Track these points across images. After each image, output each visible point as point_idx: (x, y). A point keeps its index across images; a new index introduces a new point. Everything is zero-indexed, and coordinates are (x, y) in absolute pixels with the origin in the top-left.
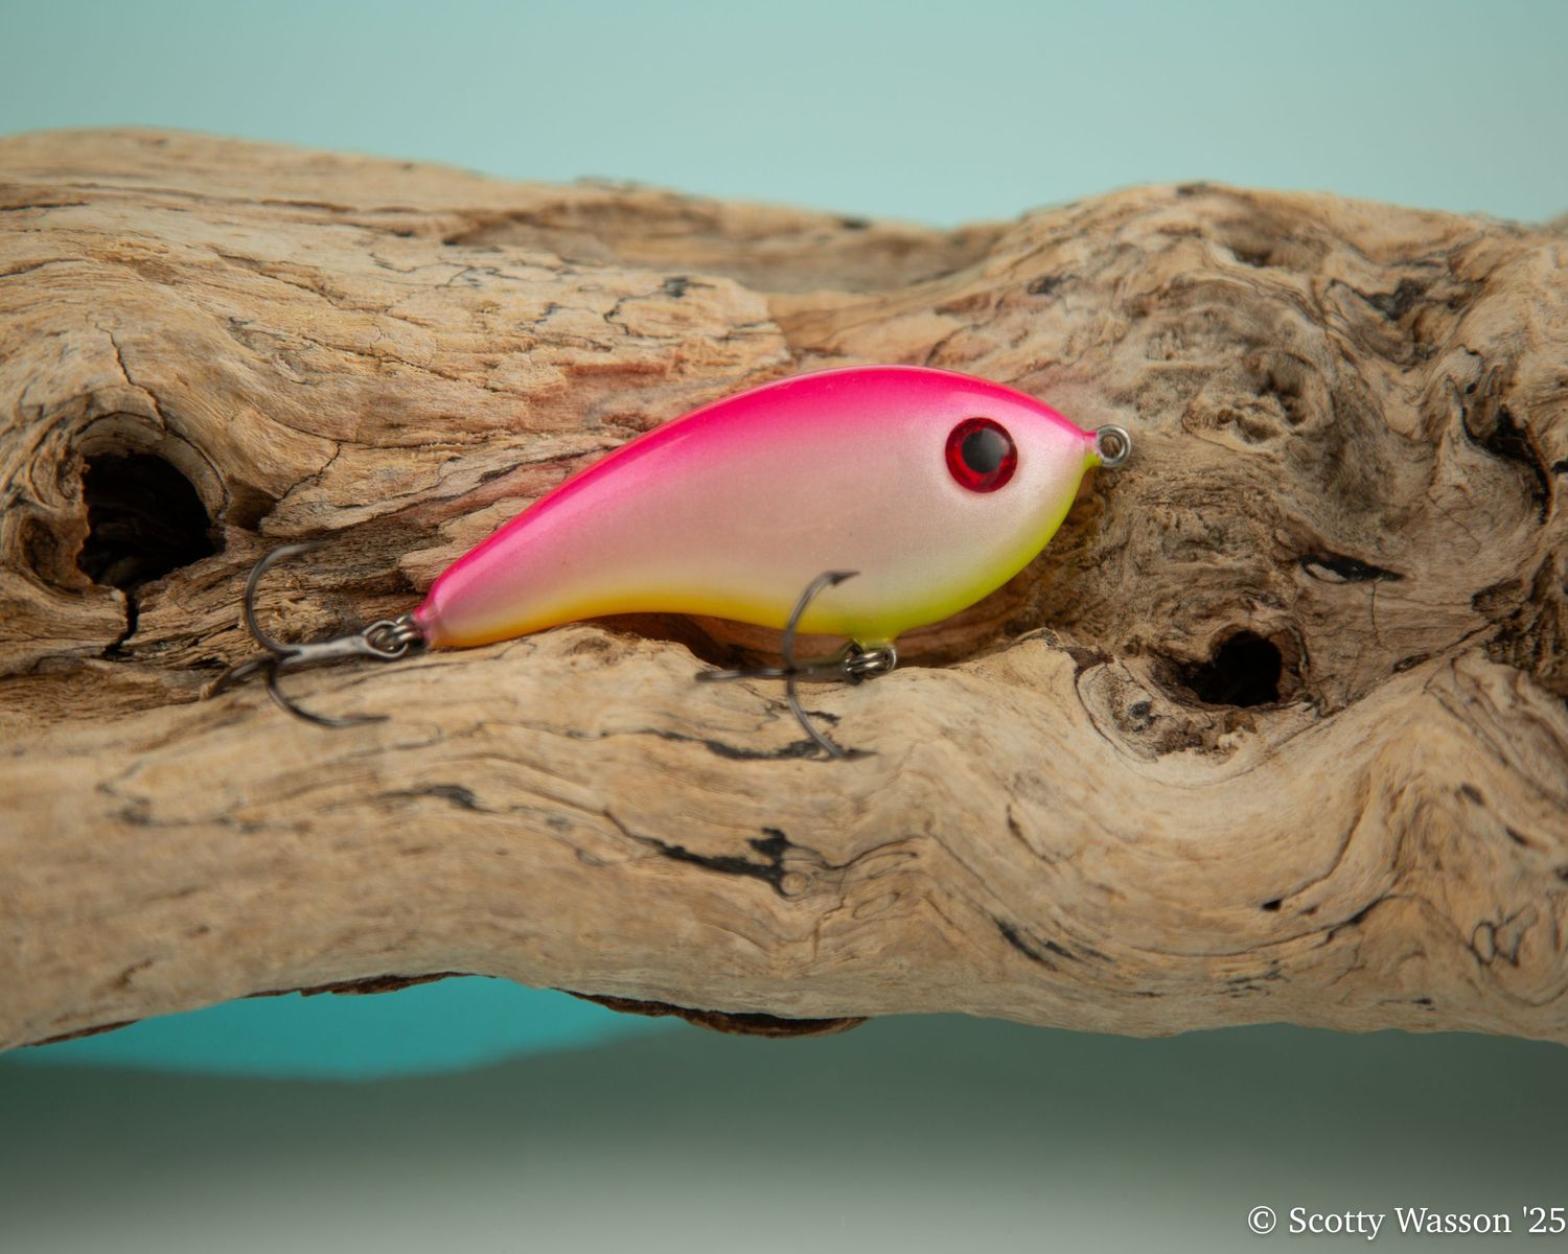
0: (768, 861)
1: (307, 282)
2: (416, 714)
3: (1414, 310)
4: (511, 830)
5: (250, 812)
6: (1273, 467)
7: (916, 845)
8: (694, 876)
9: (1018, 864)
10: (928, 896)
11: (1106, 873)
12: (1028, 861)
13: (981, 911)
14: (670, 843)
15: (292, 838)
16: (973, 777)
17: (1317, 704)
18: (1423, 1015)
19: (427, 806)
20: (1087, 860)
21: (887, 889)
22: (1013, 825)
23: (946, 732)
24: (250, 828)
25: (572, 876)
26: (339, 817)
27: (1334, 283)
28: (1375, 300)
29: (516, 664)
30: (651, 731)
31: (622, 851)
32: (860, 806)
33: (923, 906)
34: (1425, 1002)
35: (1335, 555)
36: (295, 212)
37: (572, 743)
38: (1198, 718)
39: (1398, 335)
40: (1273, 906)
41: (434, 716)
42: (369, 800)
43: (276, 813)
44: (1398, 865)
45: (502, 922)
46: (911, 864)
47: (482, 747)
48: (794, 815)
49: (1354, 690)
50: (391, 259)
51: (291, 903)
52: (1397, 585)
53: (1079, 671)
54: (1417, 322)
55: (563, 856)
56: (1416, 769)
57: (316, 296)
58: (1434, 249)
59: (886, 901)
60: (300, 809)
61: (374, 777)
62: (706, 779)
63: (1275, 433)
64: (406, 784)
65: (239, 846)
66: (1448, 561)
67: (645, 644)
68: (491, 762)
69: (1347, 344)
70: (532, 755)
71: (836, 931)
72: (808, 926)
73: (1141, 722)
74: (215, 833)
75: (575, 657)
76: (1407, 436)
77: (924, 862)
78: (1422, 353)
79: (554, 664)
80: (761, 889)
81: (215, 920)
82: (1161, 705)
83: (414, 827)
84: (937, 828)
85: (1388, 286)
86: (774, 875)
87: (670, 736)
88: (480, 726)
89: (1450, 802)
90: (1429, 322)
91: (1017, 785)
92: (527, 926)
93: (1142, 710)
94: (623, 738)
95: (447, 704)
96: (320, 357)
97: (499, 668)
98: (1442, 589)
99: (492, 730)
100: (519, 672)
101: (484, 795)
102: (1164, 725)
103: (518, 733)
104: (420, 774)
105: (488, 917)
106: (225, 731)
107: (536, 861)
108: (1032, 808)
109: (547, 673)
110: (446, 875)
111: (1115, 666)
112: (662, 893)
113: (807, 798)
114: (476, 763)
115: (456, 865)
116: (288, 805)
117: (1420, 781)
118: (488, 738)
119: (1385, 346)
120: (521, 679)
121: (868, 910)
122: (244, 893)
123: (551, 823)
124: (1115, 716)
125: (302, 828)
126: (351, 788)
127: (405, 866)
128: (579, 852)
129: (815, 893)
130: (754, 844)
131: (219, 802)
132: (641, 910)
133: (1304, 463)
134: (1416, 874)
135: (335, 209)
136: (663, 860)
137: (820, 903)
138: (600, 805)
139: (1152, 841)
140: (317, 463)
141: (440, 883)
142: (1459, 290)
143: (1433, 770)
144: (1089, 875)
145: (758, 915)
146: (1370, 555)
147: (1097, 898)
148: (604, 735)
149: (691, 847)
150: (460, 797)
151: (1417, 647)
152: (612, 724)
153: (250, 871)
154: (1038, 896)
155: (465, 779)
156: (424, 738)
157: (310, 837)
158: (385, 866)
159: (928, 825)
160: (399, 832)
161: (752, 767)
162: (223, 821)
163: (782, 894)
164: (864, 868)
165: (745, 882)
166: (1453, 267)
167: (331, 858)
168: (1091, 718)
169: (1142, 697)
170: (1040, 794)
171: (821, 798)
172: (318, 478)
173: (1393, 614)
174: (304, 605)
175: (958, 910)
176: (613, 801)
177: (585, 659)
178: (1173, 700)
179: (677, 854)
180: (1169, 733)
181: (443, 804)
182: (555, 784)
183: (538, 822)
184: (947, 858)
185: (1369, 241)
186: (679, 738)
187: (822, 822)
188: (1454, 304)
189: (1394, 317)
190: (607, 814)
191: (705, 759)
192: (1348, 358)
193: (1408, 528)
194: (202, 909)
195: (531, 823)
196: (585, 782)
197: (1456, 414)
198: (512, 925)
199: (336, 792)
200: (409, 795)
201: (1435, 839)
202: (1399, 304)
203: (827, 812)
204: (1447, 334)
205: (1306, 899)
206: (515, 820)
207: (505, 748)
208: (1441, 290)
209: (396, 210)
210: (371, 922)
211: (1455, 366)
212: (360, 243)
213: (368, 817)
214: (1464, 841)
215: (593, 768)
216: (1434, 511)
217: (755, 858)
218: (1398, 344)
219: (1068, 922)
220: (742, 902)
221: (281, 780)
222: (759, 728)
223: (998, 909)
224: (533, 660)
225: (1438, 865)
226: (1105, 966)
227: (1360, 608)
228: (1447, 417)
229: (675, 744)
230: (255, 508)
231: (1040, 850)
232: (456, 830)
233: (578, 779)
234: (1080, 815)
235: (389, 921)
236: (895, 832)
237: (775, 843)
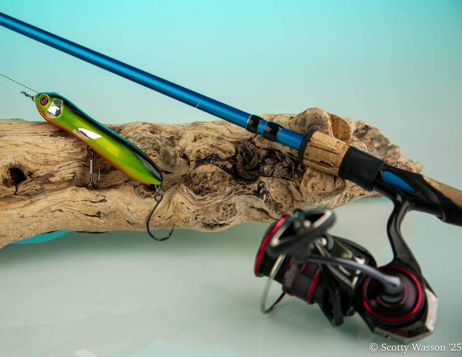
0: (98, 215)
1: (35, 145)
2: (54, 201)
3: (173, 140)
4: (67, 214)
5: (36, 215)
6: (156, 160)
7: (116, 212)
8: (90, 217)
9: (129, 214)
10: (118, 218)
11: (140, 214)
12: (130, 213)
13: (125, 219)
14: (86, 214)
15: (41, 217)
16: (123, 203)
17: (163, 190)
18: (178, 228)
19: (57, 212)
20: (137, 213)
21: (113, 217)
22: (128, 209)
23: (119, 198)
24: (36, 217)
25: (75, 219)
26: (46, 214)
27: (163, 136)
28: (168, 139)
29: (66, 193)
30: (83, 200)
31: (80, 215)
32: (109, 208)
33: (117, 219)
34: (178, 226)
35: (164, 171)
36: (31, 134)
37: (73, 203)
38: (149, 193)
39: (171, 143)
40: (160, 217)
41: (57, 201)
42: (50, 212)
43: (39, 215)
44: (174, 212)
45: (66, 225)
46: (116, 214)
47: (63, 204)
48: (101, 209)
49: (168, 188)
50: (44, 140)
51: (41, 225)
52: (172, 174)
53: (135, 189)
54: (173, 141)
55: (74, 217)
56: (176, 200)
57: (36, 147)
58: (175, 132)
59: (112, 219)
60: (42, 214)
61: (50, 209)
62: (90, 206)
63: (156, 156)
64: (54, 210)
65: (35, 219)
66: (178, 172)
67: (81, 188)
68: (64, 206)
69: (165, 144)
70: (69, 205)
71: (107, 223)
72: (103, 222)
73: (142, 194)
74: (32, 218)
75: (73, 191)
76: (173, 156)
77: (117, 214)
78: (174, 145)
79: (70, 192)
80: (98, 218)
81: (32, 228)
82: (145, 192)
83: (56, 215)
84: (119, 210)
85: (170, 137)
86: (99, 217)
87: (86, 201)
88: (62, 201)
89: (180, 204)
90: (174, 141)
91: (128, 204)
92: (69, 225)
93: (142, 193)
94: (80, 201)
95: (58, 199)
96: (38, 155)
97: (64, 193)
98: (178, 175)
99: (63, 202)
100: (66, 194)
101: (64, 210)
102: (145, 194)
103: (67, 202)
104: (56, 208)
105: (65, 225)
106: (32, 205)
107: (70, 218)
108: (130, 207)
109: (70, 194)
110: (60, 220)
111: (139, 187)
112: (86, 220)
113: (103, 207)
114: (62, 206)
115: (61, 219)
116: (40, 213)
117: (177, 202)
118: (63, 203)
119: (169, 144)
120: (67, 195)
121: (111, 220)
122: (36, 224)
123: (72, 213)
124: (139, 193)
125: (42, 216)
126: (47, 211)
127: (55, 219)
128: (75, 216)
129: (104, 218)
130: (97, 213)
131: (32, 214)
132: (83, 222)
133: (160, 159)
134: (176, 212)
135: (36, 133)
136: (86, 216)
137: (105, 219)
138: (78, 210)
139: (145, 210)
140: (38, 168)
141: (59, 221)
142: (178, 138)
143: (178, 200)
144: (138, 215)
145: (97, 222)
146: (169, 170)
147: (139, 217)
148: (78, 201)
149: (89, 214)
150: (61, 211)
151: (175, 182)
152: (78, 200)
153: (36, 222)
154: (132, 217)
155: (61, 208)
156: (56, 204)
157: (43, 217)
158: (52, 220)
159: (118, 210)
160: (54, 216)
161: (96, 204)
162: (33, 216)
163: (100, 219)
164: (110, 215)
165: (96, 218)
166: (177, 135)
167: (46, 220)
168: (136, 194)
169: (142, 191)
170: (131, 205)
171: (105, 207)
172: (38, 170)
173: (172, 178)
174: (37, 186)
175: (122, 219)
176: (79, 209)
177: (74, 192)
178: (146, 191)
179: (87, 215)
180: (146, 195)
181: (59, 212)
182: (72, 208)
183: (70, 213)
184: (120, 213)
185: (167, 130)
186: (87, 201)
187: (105, 210)
188: (177, 139)
189: (170, 141)
190: (79, 211)
191: (90, 203)
192: (165, 146)
193: (173, 167)
194: (31, 227)
195: (69, 213)
196: (76, 208)
197: (179, 154)
198: (68, 225)
199: (46, 211)
200: (54, 211)
201: (178, 208)
202: (171, 139)
203: (105, 209)
204: (177, 143)
205: (164, 216)
206: (68, 213)
207: (66, 204)
208: (176, 137)
209: (44, 132)
210: (51, 226)
211: (178, 148)
212: (40, 138)
213: (50, 214)
214: (182, 208)
215: (77, 206)
216: (176, 165)
217: (97, 215)
218: (171, 144)
219: (135, 220)
220: (95, 220)
221: (39, 210)
222: (96, 199)
223: (127, 219)
224: (68, 192)
225: (179, 211)
226: (140, 225)
227: (168, 177)
228: (177, 154)
229: (86, 202)
230: (31, 174)
231: (132, 212)
232: (61, 215)
233: (75, 207)
234: (136, 207)
235: (53, 226)
236: (114, 210)
237: (99, 213)
